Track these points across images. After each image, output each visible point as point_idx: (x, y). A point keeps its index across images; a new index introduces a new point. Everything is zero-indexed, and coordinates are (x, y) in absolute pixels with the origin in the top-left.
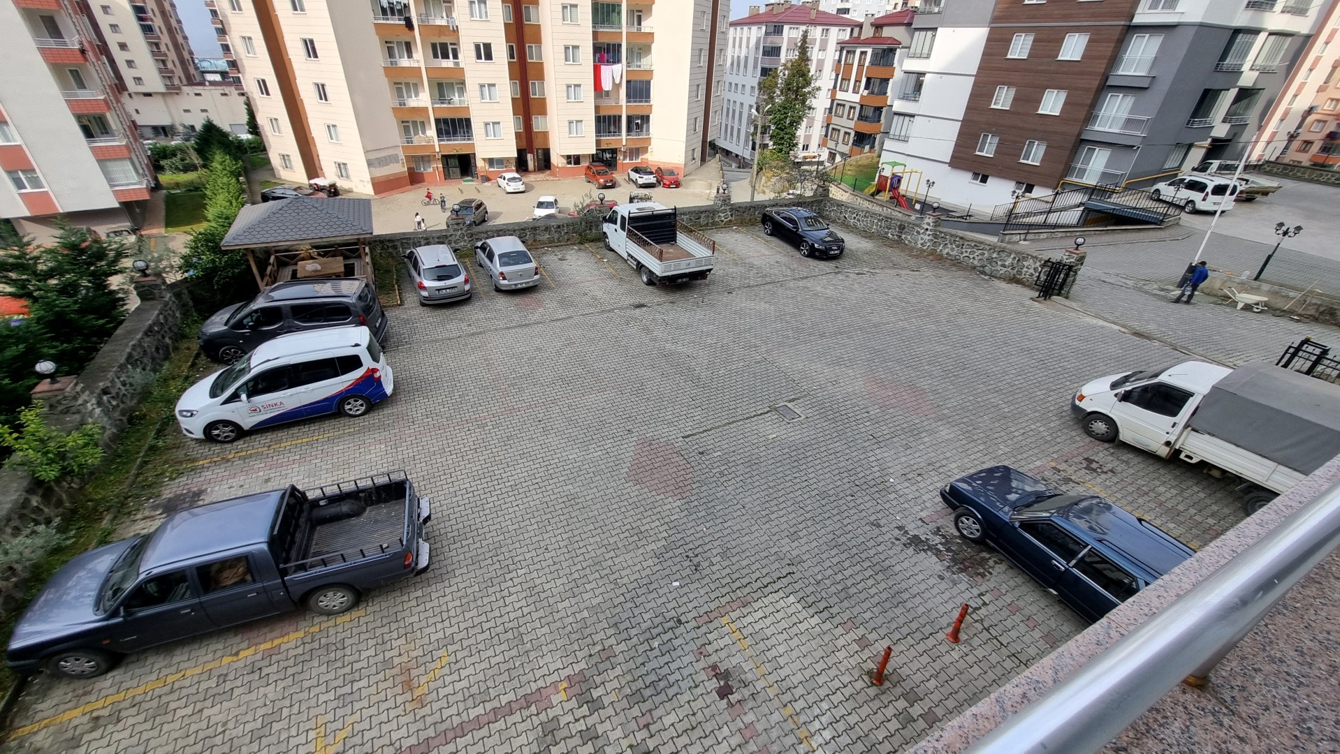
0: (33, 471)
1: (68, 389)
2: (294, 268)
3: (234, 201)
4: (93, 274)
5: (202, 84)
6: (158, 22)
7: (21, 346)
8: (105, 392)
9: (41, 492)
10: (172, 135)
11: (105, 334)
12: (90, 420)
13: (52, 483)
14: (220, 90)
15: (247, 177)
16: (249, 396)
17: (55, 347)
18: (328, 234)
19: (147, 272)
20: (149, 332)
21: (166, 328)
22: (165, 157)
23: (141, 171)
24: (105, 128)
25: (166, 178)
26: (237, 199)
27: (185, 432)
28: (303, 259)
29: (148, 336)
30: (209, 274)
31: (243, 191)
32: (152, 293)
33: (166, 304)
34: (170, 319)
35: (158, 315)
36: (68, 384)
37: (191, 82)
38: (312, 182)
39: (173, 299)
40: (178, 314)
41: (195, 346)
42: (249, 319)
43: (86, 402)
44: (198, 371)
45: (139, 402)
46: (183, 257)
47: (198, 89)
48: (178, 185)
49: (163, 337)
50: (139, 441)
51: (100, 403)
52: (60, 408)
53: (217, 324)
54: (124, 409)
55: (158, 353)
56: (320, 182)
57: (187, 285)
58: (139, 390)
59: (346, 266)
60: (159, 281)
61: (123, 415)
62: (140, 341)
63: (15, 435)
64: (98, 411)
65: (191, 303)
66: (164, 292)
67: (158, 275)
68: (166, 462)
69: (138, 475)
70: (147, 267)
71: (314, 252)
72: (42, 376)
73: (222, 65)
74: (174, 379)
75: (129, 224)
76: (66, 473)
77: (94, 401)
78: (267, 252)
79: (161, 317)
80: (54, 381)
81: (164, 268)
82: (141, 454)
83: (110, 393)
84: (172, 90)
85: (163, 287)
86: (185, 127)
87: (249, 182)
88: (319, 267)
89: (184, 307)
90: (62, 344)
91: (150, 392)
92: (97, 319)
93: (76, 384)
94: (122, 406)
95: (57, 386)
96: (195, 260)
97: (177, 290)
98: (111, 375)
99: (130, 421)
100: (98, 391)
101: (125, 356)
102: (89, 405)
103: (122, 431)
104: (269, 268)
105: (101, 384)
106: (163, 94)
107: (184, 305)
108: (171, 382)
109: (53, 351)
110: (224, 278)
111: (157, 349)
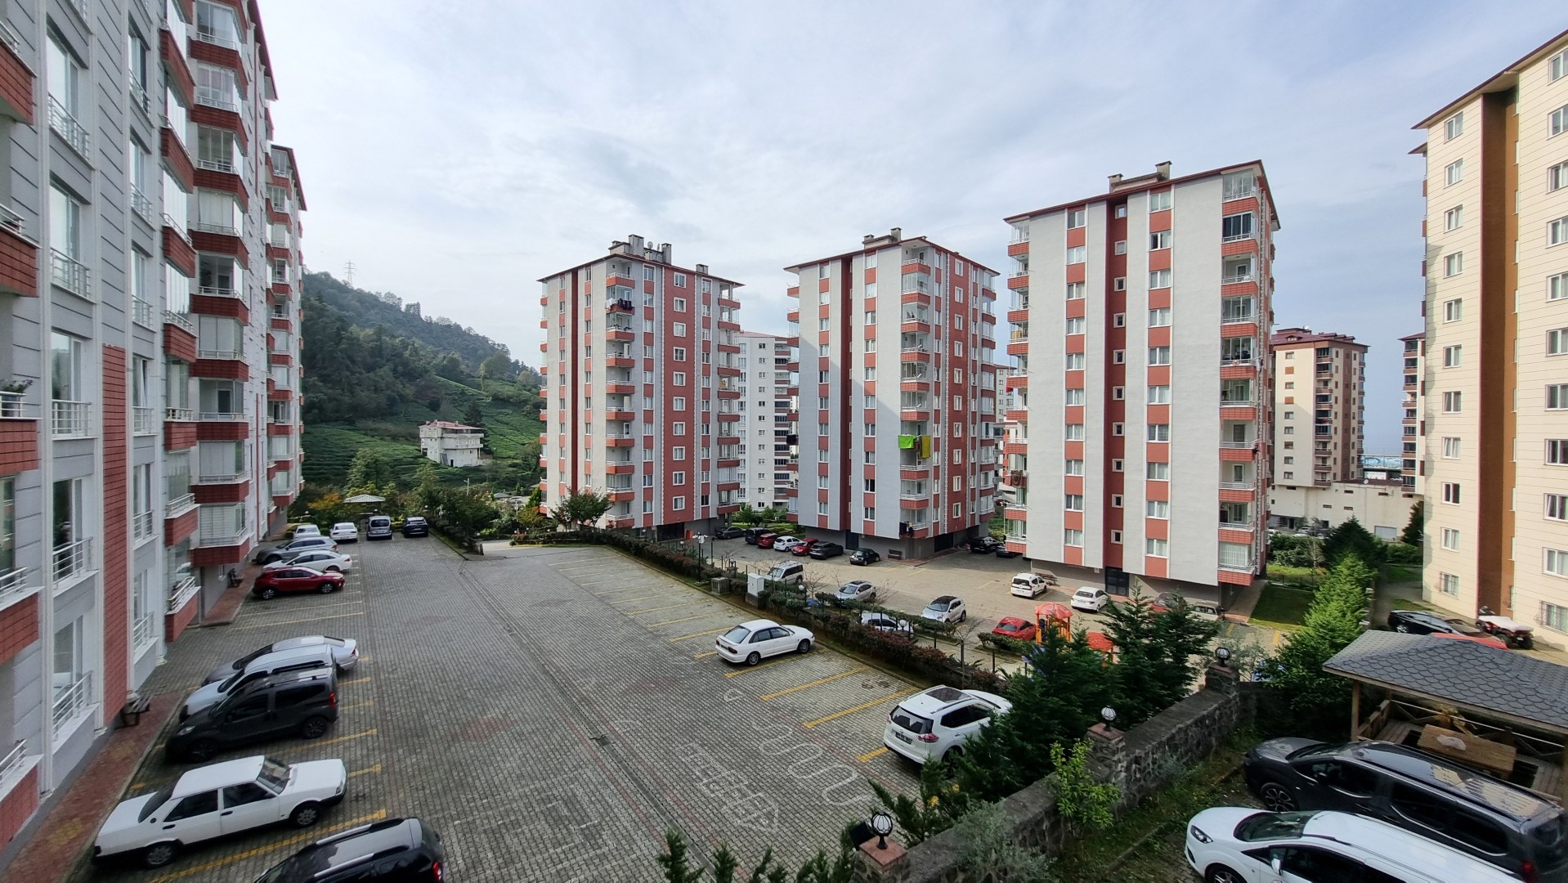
0: (1058, 798)
1: (1113, 742)
2: (1416, 729)
3: (1349, 614)
4: (1178, 646)
5: (1360, 481)
6: (1336, 423)
7: (1101, 687)
8: (1137, 760)
9: (1052, 820)
10: (1298, 528)
11: (1161, 704)
12: (1113, 780)
13: (1062, 819)
14: (1380, 489)
15: (1376, 589)
16: (1284, 867)
17: (1120, 698)
18: (1505, 708)
19: (1226, 662)
20: (1199, 722)
21: (1216, 727)
22: (1281, 548)
23: (1253, 558)
24: (1240, 515)
25: (1273, 568)
26: (1353, 612)
27: (1186, 852)
28: (1437, 723)
29: (1197, 726)
30: (1291, 691)
31: (1366, 604)
32: (1220, 685)
33: (1229, 701)
34: (1225, 719)
35: (1216, 709)
36: (1115, 737)
37: (1346, 478)
38: (1483, 618)
39: (1238, 699)
40: (1234, 717)
41: (1240, 760)
42: (1323, 767)
43: (1119, 761)
44: (1228, 792)
45: (1157, 788)
46: (1269, 661)
47: (1350, 486)
48: (1282, 577)
49: (1210, 735)
50: (1140, 828)
51: (1128, 769)
52: (1099, 754)
53: (1278, 751)
54: (1142, 786)
55: (1198, 747)
56: (1499, 621)
57: (1260, 691)
58: (1164, 776)
59: (1517, 764)
60: (1233, 676)
61: (1139, 791)
62: (1188, 727)
63: (1064, 760)
64: (1123, 775)
65: (1254, 712)
66: (1232, 689)
67: (1235, 669)
68: (1153, 871)
69: (1123, 864)
70: (1229, 657)
71: (1460, 721)
72: (1102, 719)
73: (1396, 463)
74: (1200, 784)
75: (1217, 603)
76: (1077, 816)
77: (1125, 764)
78: (1381, 693)
79: (1217, 712)
80: (1107, 729)
81: (1244, 664)
82: (1135, 844)
83: (1139, 764)
84: (1321, 484)
85: (1233, 683)
86: (1317, 521)
87: (1376, 595)
88: (1462, 746)
89: (1244, 711)
90: (1126, 697)
91: (1171, 784)
92: (1162, 688)
93: (1120, 741)
94: (1142, 782)
95: (1107, 734)
96: (1281, 668)
97: (1247, 692)
98: (1148, 747)
99: (1142, 801)
100: (1132, 756)
101: (1168, 736)
102: (1120, 765)
103: (1130, 807)
104: (1375, 715)
105: (1137, 751)
106: (1308, 488)
107: (1245, 711)
108: (1196, 787)
109: (1118, 701)
110: (1307, 702)
111: (1199, 744)
